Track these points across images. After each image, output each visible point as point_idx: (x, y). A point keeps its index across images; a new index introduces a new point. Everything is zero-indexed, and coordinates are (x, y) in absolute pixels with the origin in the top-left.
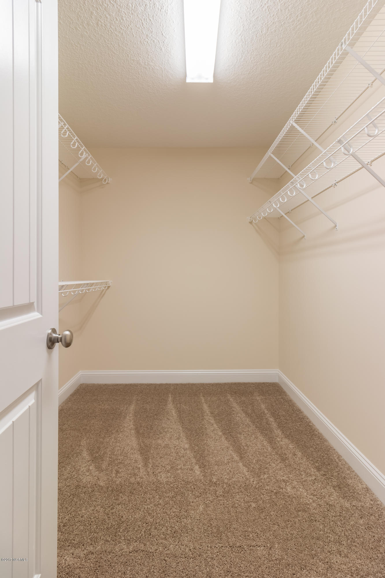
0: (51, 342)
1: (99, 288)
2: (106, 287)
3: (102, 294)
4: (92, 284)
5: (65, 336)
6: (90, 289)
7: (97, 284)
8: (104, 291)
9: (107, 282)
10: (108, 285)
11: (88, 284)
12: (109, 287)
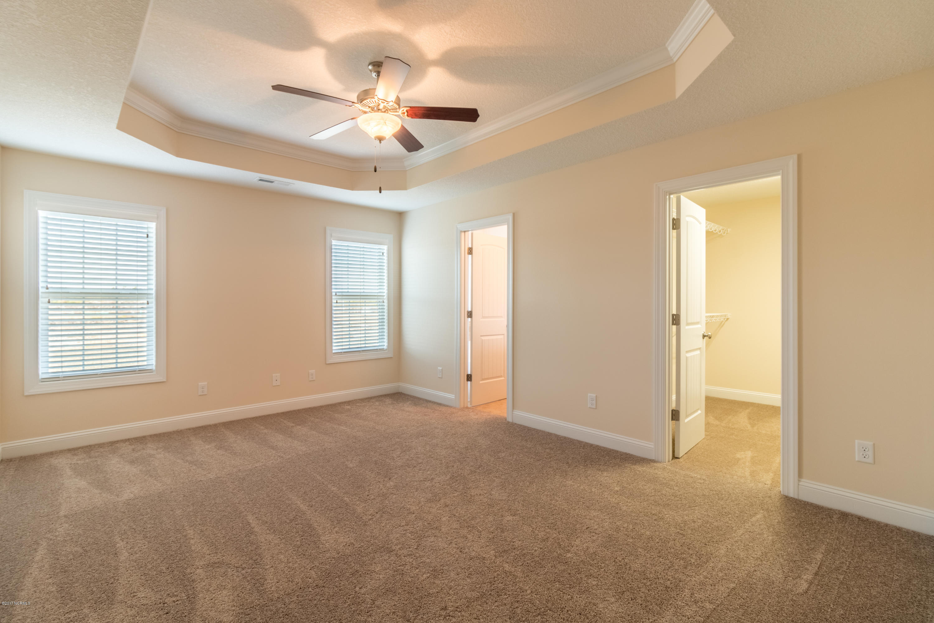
0: (704, 336)
1: (719, 319)
2: (725, 319)
3: (721, 325)
4: (713, 317)
5: (709, 335)
6: (712, 320)
7: (717, 316)
8: (724, 322)
9: (726, 315)
10: (727, 317)
11: (710, 316)
12: (728, 319)
